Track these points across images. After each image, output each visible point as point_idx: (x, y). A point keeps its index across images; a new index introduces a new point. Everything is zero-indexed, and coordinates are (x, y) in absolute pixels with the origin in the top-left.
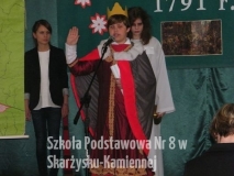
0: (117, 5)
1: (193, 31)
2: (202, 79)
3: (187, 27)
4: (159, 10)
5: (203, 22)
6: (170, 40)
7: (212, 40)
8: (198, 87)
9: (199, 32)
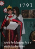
0: (9, 6)
1: (29, 12)
2: (31, 25)
3: (28, 11)
4: (21, 7)
5: (31, 10)
6: (23, 15)
7: (34, 15)
8: (30, 26)
9: (31, 13)
